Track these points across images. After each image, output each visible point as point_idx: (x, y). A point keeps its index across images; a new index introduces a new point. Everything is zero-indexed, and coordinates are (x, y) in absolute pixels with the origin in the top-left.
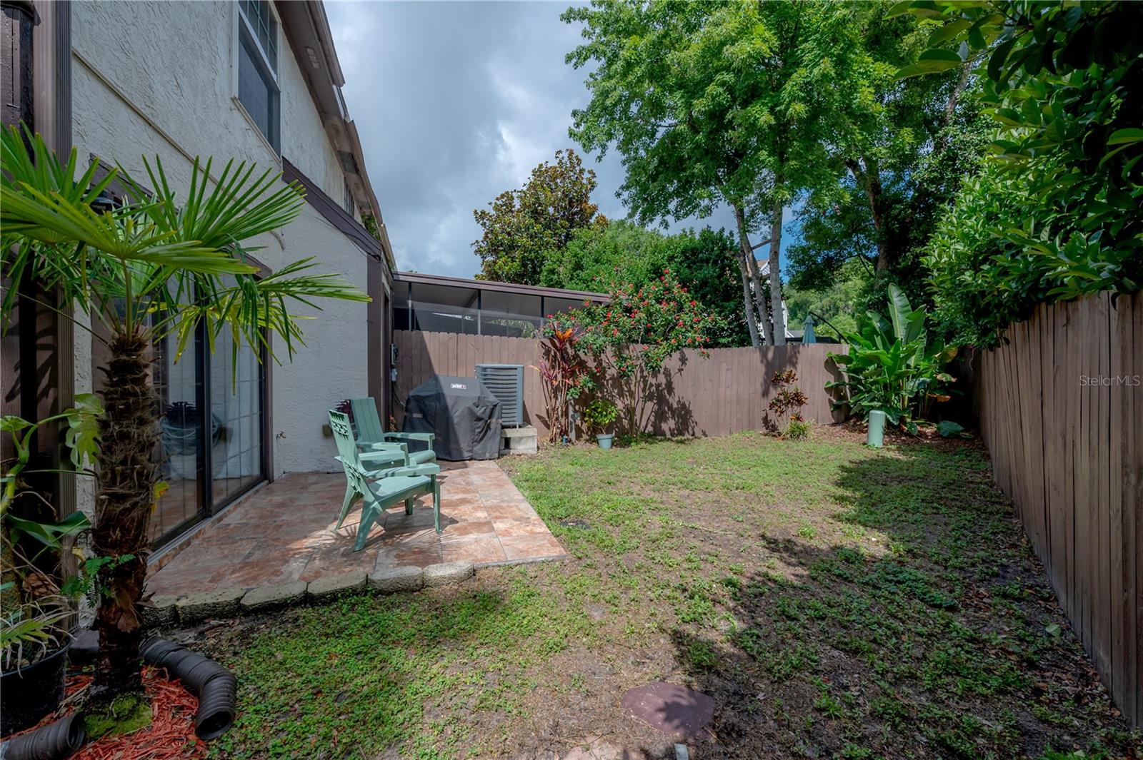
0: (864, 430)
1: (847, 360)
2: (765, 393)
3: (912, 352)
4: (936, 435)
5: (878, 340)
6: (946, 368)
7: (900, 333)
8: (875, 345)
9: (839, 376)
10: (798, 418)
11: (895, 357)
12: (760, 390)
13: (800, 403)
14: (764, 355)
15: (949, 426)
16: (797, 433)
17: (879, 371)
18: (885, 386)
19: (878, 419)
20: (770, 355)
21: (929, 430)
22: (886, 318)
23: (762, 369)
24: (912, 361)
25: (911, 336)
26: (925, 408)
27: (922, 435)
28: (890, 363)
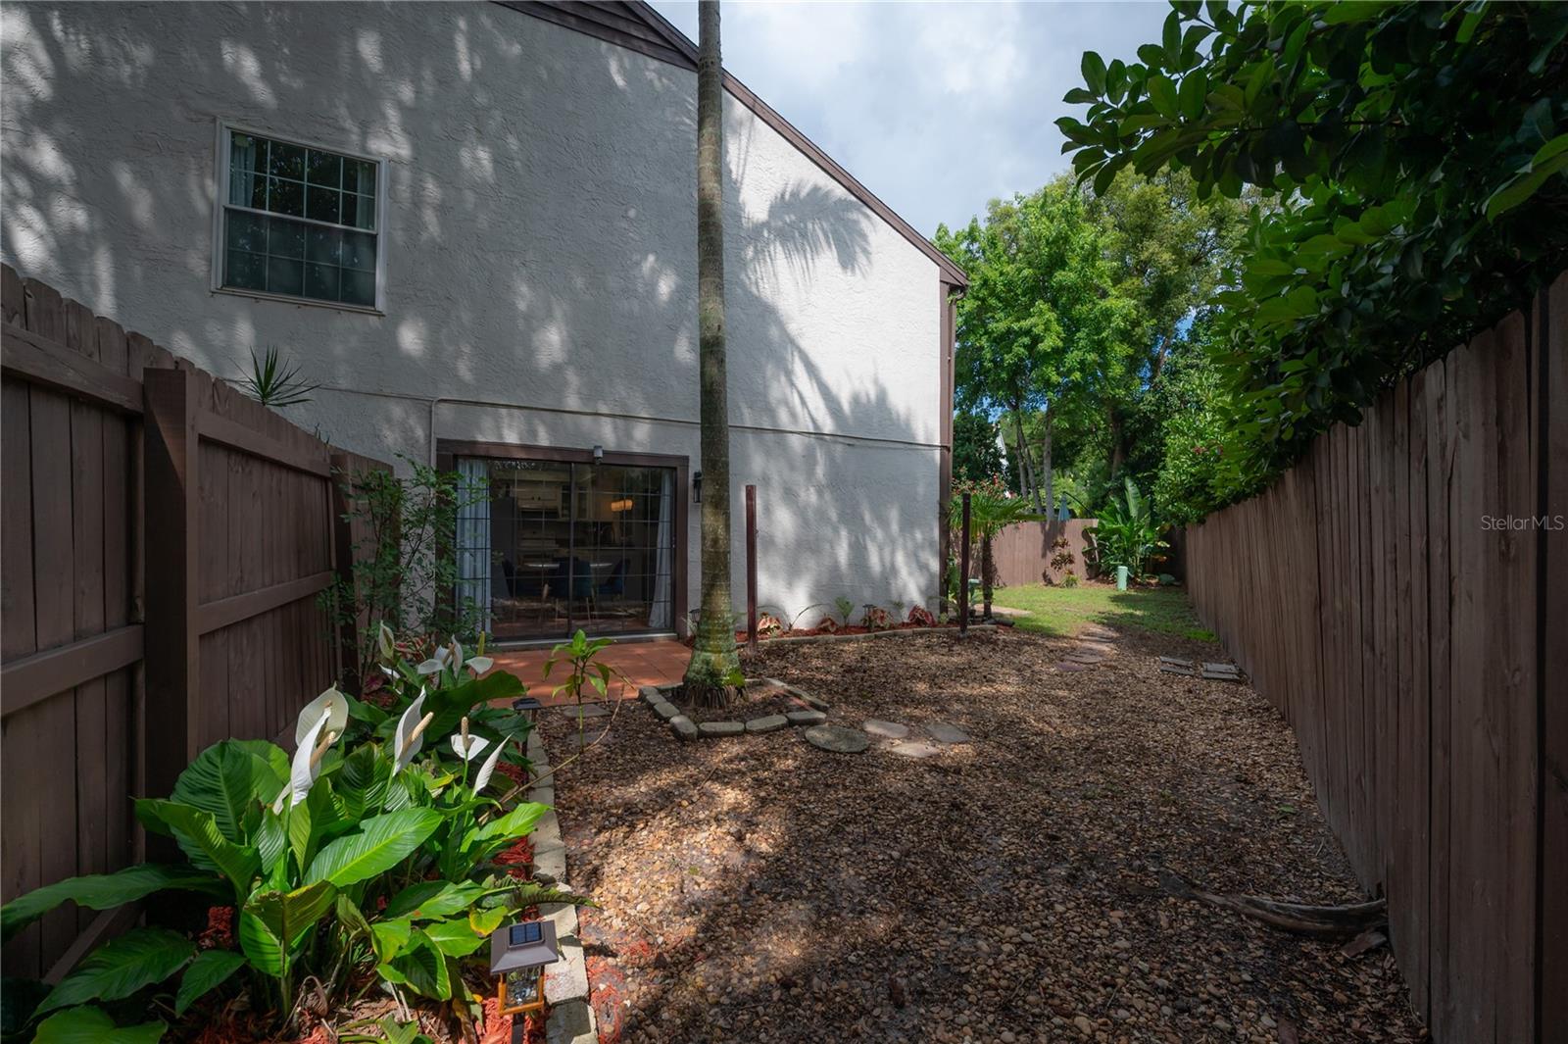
0: (1114, 581)
1: (1096, 531)
2: (1044, 555)
3: (1141, 527)
4: (1157, 584)
5: (1119, 517)
6: (1163, 538)
7: (1133, 512)
8: (1116, 520)
9: (1090, 542)
10: (1071, 573)
11: (1131, 529)
12: (1040, 552)
13: (1071, 562)
14: (1043, 527)
15: (1166, 578)
16: (1070, 583)
17: (1120, 539)
18: (1125, 551)
19: (1123, 571)
20: (1047, 527)
21: (1153, 581)
22: (1124, 502)
23: (1041, 537)
24: (1141, 533)
25: (1140, 515)
26: (1151, 566)
27: (1149, 584)
28: (1127, 533)
